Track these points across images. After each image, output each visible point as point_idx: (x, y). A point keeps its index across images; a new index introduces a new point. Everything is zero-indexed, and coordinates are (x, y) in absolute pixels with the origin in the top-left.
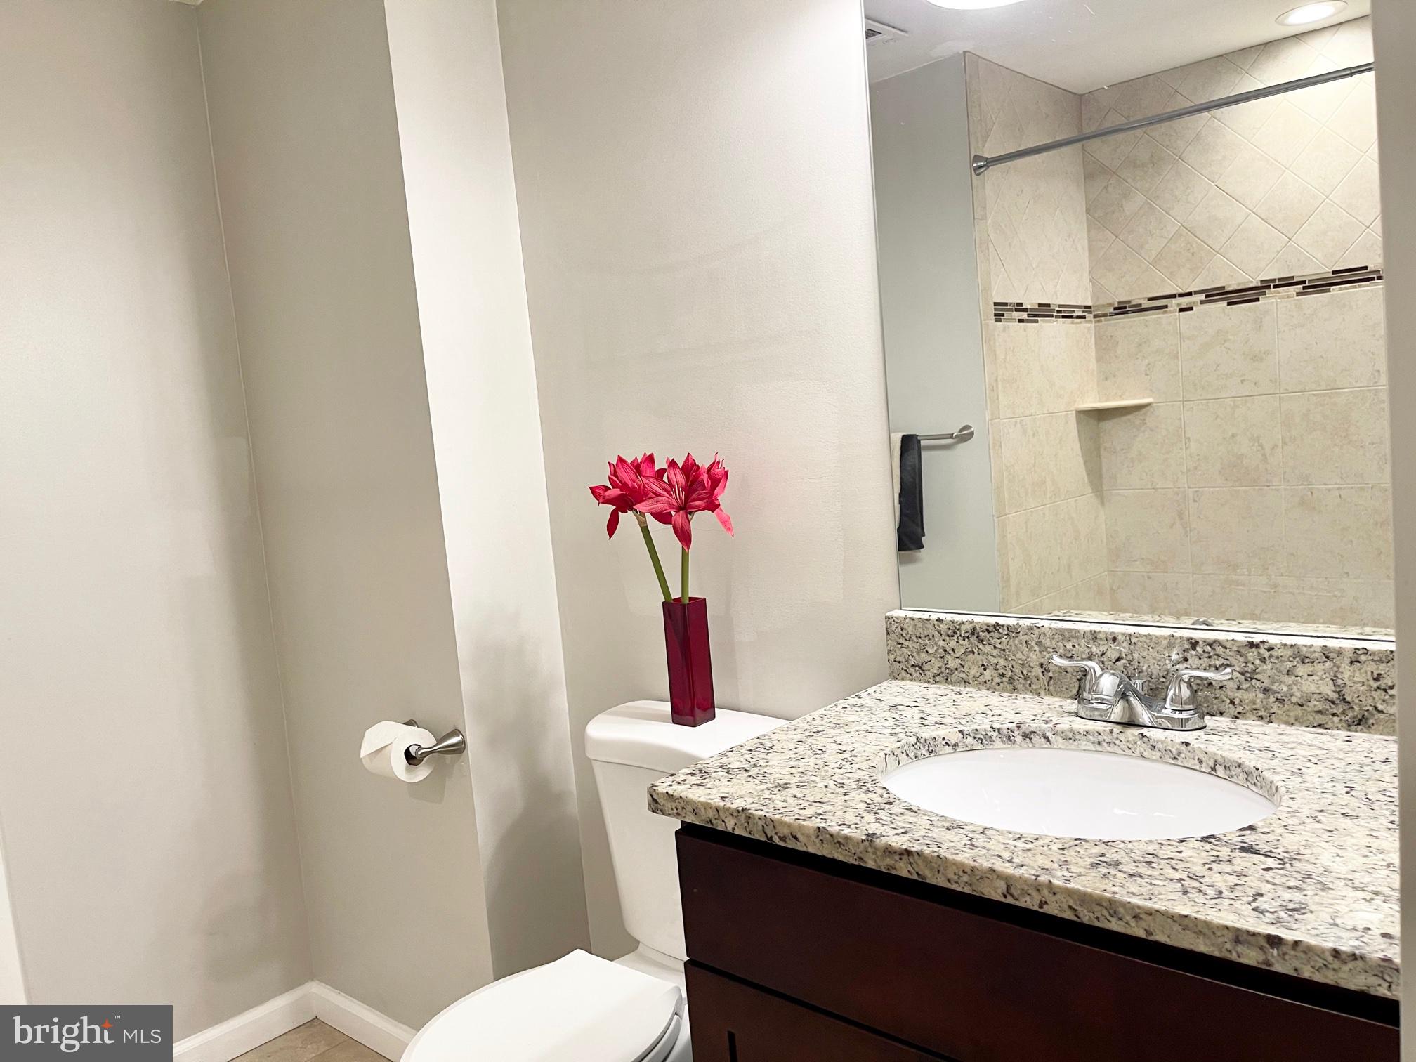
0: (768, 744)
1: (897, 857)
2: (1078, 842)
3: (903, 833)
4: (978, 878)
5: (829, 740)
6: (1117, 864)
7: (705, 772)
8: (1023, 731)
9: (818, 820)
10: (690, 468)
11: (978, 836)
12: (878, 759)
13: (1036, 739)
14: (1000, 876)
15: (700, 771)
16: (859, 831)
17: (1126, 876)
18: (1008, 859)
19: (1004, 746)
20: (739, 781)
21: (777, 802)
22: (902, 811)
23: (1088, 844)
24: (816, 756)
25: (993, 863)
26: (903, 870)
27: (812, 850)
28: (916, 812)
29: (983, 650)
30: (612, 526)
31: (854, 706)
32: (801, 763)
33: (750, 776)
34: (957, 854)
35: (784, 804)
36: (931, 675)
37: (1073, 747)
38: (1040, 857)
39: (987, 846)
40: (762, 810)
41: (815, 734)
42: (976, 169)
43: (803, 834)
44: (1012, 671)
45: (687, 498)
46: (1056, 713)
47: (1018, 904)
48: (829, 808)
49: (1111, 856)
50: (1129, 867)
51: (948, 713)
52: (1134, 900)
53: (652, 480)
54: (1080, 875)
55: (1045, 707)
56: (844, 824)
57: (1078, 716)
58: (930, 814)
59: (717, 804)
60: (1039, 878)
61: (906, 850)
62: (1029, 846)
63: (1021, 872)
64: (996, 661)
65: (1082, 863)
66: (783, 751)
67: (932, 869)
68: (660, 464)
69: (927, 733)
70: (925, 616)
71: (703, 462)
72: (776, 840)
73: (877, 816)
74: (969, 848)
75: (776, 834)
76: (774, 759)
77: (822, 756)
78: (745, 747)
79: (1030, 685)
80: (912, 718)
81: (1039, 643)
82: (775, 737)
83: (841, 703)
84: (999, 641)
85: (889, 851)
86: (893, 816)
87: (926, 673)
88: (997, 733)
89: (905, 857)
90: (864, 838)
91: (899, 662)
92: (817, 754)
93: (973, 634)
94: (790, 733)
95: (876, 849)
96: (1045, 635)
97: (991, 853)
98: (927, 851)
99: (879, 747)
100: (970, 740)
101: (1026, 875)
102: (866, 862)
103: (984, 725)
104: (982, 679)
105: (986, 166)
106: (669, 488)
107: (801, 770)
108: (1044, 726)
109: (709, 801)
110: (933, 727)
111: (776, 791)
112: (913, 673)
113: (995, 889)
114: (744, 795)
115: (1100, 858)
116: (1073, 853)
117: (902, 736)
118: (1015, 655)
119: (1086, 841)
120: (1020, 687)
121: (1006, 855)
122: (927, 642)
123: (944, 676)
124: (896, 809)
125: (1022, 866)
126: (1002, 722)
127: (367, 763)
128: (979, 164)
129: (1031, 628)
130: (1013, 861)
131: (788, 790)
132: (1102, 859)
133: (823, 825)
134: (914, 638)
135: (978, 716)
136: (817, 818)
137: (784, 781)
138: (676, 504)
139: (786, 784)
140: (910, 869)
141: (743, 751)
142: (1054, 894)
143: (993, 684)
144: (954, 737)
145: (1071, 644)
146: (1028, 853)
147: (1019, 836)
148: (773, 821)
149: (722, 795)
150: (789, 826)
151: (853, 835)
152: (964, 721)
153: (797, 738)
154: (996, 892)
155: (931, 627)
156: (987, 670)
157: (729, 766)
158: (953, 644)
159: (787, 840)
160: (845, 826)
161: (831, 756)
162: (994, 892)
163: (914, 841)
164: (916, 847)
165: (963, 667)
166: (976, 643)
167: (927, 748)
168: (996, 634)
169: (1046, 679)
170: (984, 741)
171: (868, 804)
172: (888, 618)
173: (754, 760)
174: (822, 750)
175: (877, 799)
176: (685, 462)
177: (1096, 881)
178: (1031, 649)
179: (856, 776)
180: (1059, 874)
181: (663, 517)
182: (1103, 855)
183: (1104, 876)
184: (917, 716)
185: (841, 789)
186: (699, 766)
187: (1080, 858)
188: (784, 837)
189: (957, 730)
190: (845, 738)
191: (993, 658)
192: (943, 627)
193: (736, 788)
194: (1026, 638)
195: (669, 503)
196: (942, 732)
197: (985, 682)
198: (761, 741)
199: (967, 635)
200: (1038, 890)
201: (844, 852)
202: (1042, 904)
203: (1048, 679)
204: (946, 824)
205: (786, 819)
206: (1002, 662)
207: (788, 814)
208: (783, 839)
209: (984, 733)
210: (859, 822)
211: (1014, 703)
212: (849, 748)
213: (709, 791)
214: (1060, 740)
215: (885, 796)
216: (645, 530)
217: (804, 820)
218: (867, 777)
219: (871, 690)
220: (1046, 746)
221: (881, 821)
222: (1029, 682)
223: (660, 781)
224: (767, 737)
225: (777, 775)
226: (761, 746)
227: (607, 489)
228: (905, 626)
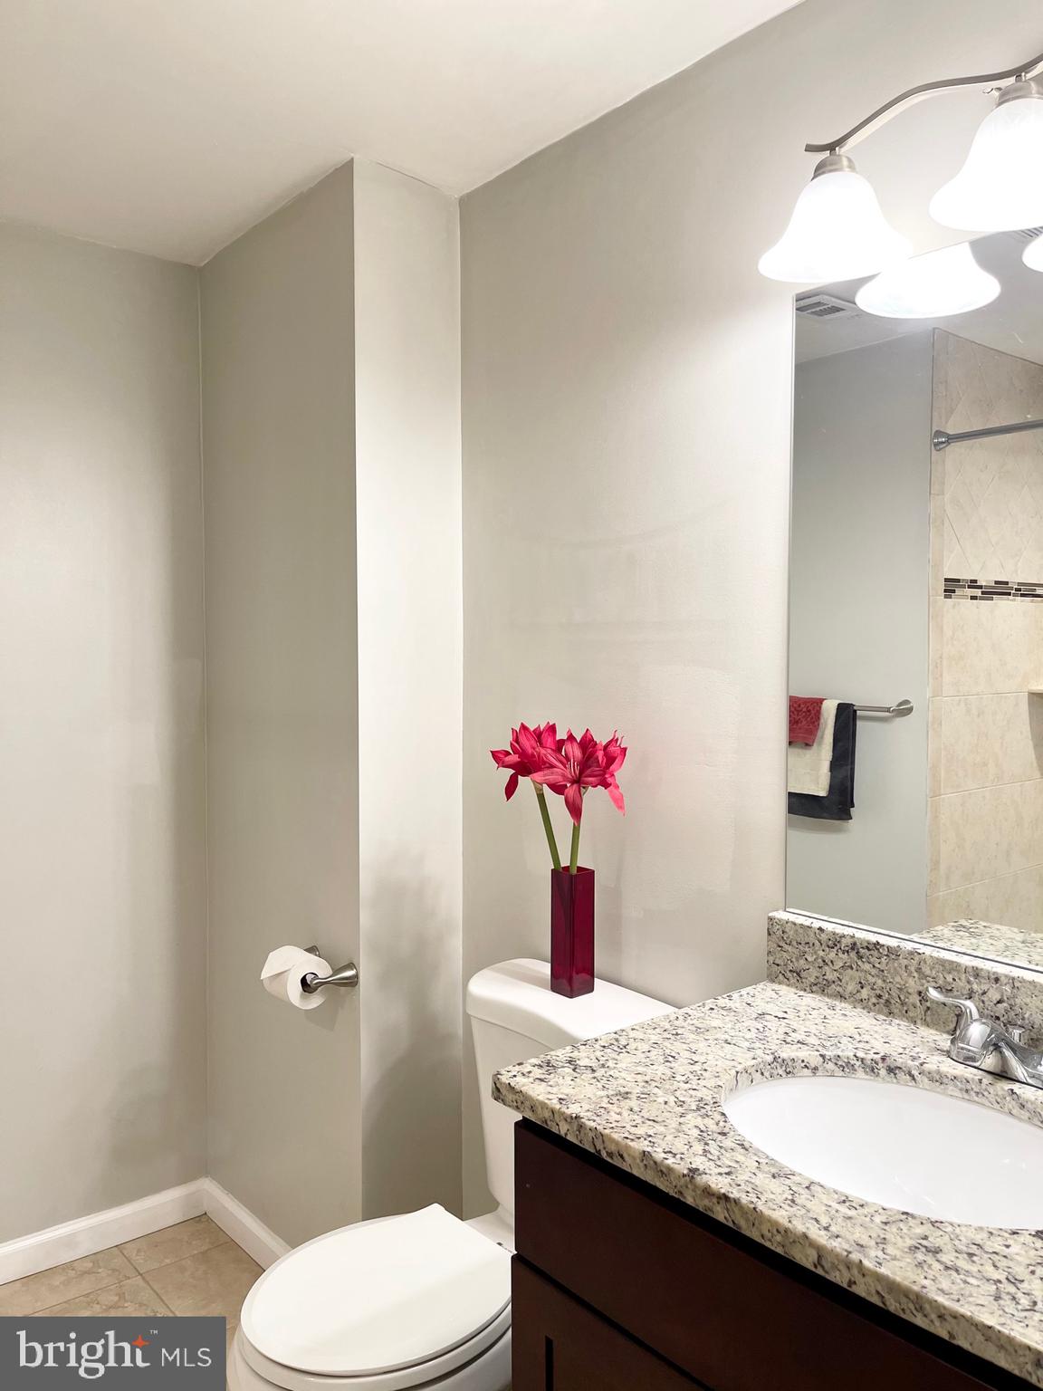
0: (623, 1042)
1: (715, 1200)
2: (905, 1216)
3: (726, 1174)
4: (791, 1240)
5: (685, 1046)
6: (936, 1251)
7: (553, 1066)
8: (889, 1064)
9: (646, 1143)
10: (587, 743)
11: (802, 1191)
12: (728, 1077)
13: (901, 1075)
14: (813, 1244)
15: (548, 1064)
16: (682, 1163)
17: (942, 1267)
18: (825, 1225)
19: (867, 1077)
20: (582, 1082)
21: (612, 1113)
22: (733, 1145)
23: (914, 1221)
24: (666, 1064)
25: (808, 1228)
26: (720, 1214)
27: (635, 1172)
28: (747, 1150)
29: (862, 967)
30: (511, 789)
31: (722, 1008)
32: (649, 1071)
33: (594, 1078)
34: (774, 1210)
35: (618, 1117)
36: (809, 983)
37: (939, 1090)
38: (858, 1229)
39: (809, 1205)
40: (594, 1121)
41: (673, 1037)
42: (936, 445)
43: (629, 1155)
44: (889, 994)
45: (581, 773)
46: (927, 1049)
47: (827, 1277)
48: (662, 1129)
49: (934, 1241)
50: (947, 1258)
51: (814, 1031)
52: (941, 1299)
53: (549, 751)
54: (895, 1259)
55: (918, 1039)
56: (670, 1152)
57: (949, 1057)
58: (760, 1154)
59: (553, 1106)
60: (850, 1255)
61: (724, 1194)
62: (852, 1213)
63: (834, 1244)
64: (873, 980)
65: (899, 1241)
66: (635, 1052)
67: (747, 1220)
68: (561, 735)
69: (786, 1053)
70: (807, 922)
71: (601, 738)
72: (604, 1155)
73: (707, 1148)
74: (789, 1205)
75: (605, 1148)
76: (625, 1060)
77: (672, 1065)
78: (600, 1042)
79: (906, 1012)
80: (775, 1030)
81: (919, 970)
82: (632, 1034)
83: (710, 1003)
84: (879, 961)
85: (707, 1192)
86: (723, 1151)
87: (804, 980)
88: (860, 1063)
89: (723, 1202)
90: (686, 1172)
91: (778, 965)
92: (667, 1061)
93: (853, 949)
94: (649, 1031)
95: (695, 1186)
96: (925, 963)
97: (811, 1215)
98: (744, 1200)
99: (733, 1063)
100: (831, 1066)
101: (838, 1250)
102: (685, 1198)
103: (847, 1051)
104: (858, 996)
105: (948, 442)
106: (564, 761)
107: (647, 1078)
108: (910, 1062)
109: (546, 1101)
110: (794, 1047)
111: (615, 1099)
112: (791, 978)
113: (807, 1257)
114: (582, 1099)
115: (921, 1241)
116: (894, 1230)
117: (759, 1052)
118: (893, 978)
119: (913, 1217)
120: (896, 1011)
121: (824, 1221)
122: (807, 949)
123: (821, 987)
124: (728, 1143)
125: (837, 1237)
126: (867, 1051)
127: (266, 984)
128: (940, 440)
129: (911, 953)
130: (830, 1229)
131: (627, 1101)
132: (924, 1242)
133: (649, 1149)
134: (794, 943)
135: (845, 1040)
136: (645, 1139)
137: (626, 1090)
138: (570, 776)
139: (627, 1093)
140: (727, 1215)
141: (597, 1046)
142: (864, 1275)
143: (870, 1003)
144: (814, 1060)
145: (951, 976)
146: (848, 1221)
147: (844, 1198)
148: (602, 1135)
149: (560, 1096)
150: (617, 1143)
151: (676, 1166)
152: (828, 1044)
153: (654, 1038)
154: (807, 1260)
155: (812, 935)
156: (865, 989)
157: (578, 1062)
158: (832, 955)
159: (614, 1158)
160: (670, 1155)
161: (681, 1067)
162: (806, 1259)
163: (735, 1186)
164: (734, 1194)
165: (841, 981)
166: (856, 959)
167: (784, 1068)
168: (875, 953)
169: (923, 1008)
170: (846, 1069)
171: (702, 1131)
172: (771, 919)
173: (604, 1059)
174: (674, 1057)
175: (713, 1127)
176: (583, 738)
177: (909, 1269)
178: (910, 974)
179: (699, 1094)
180: (873, 1253)
181: (557, 789)
182: (926, 1238)
183: (920, 1265)
184: (782, 1030)
185: (680, 1108)
186: (549, 1057)
187: (901, 1237)
188: (612, 1153)
189: (818, 1053)
190: (702, 1046)
191: (871, 977)
192: (824, 937)
193: (577, 1089)
194: (905, 962)
195: (563, 776)
196: (803, 1053)
197: (862, 1000)
198: (617, 1036)
199: (847, 949)
200: (848, 1268)
201: (666, 1183)
202: (851, 1283)
203: (925, 1008)
204: (774, 1170)
205: (615, 1136)
206: (880, 982)
207: (619, 1130)
208: (610, 1154)
209: (846, 1060)
210: (686, 1152)
211: (887, 1029)
212: (702, 1059)
213: (549, 1089)
214: (926, 1080)
215: (722, 1124)
216: (541, 797)
217: (632, 1140)
218: (709, 1098)
219: (744, 992)
220: (910, 1084)
221: (708, 1155)
222: (905, 1008)
223: (507, 1069)
224: (624, 1033)
225: (621, 1081)
226: (615, 1043)
227: (507, 753)
228: (787, 930)
